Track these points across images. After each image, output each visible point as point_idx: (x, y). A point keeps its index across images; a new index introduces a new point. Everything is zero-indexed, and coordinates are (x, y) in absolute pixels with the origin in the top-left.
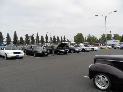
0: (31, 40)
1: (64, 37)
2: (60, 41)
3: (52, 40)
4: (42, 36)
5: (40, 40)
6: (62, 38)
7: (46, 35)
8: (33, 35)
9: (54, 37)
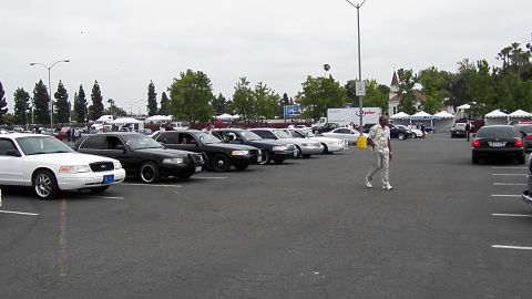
1: (96, 89)
2: (72, 108)
3: (30, 103)
6: (81, 95)
9: (41, 89)
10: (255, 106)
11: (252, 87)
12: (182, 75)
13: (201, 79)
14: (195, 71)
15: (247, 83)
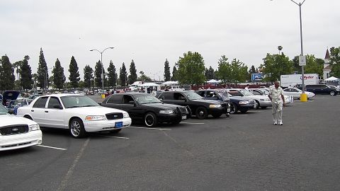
0: (17, 77)
1: (133, 65)
2: (118, 77)
3: (93, 74)
4: (58, 63)
5: (51, 74)
6: (124, 69)
7: (73, 58)
8: (27, 57)
9: (99, 65)
10: (232, 74)
11: (230, 62)
12: (185, 55)
13: (197, 57)
14: (193, 52)
15: (226, 59)
